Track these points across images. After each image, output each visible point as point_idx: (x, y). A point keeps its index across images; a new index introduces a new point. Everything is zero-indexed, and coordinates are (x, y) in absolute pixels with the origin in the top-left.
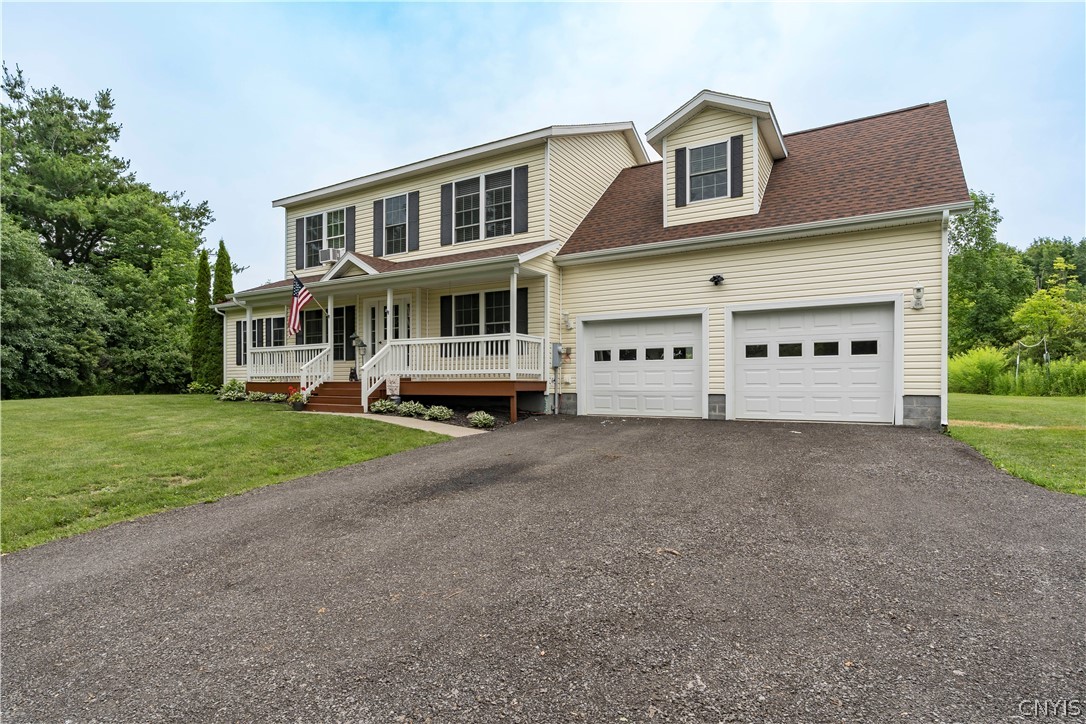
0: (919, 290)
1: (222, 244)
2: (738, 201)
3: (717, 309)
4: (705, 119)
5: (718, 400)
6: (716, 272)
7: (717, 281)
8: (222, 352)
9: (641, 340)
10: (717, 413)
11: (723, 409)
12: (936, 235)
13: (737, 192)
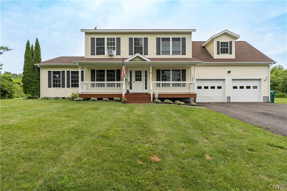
0: (267, 77)
1: (37, 40)
2: (231, 55)
3: (228, 78)
4: (224, 36)
5: (229, 98)
6: (229, 70)
7: (229, 72)
8: (40, 82)
9: (209, 84)
10: (228, 101)
11: (230, 100)
12: (268, 67)
13: (231, 53)
